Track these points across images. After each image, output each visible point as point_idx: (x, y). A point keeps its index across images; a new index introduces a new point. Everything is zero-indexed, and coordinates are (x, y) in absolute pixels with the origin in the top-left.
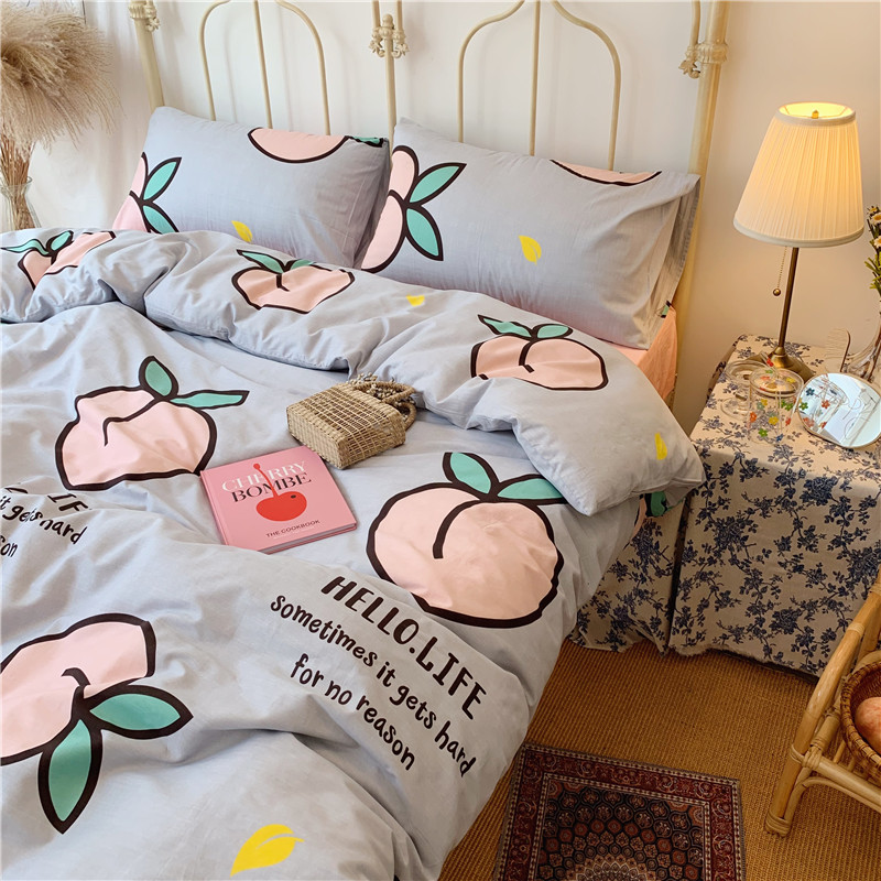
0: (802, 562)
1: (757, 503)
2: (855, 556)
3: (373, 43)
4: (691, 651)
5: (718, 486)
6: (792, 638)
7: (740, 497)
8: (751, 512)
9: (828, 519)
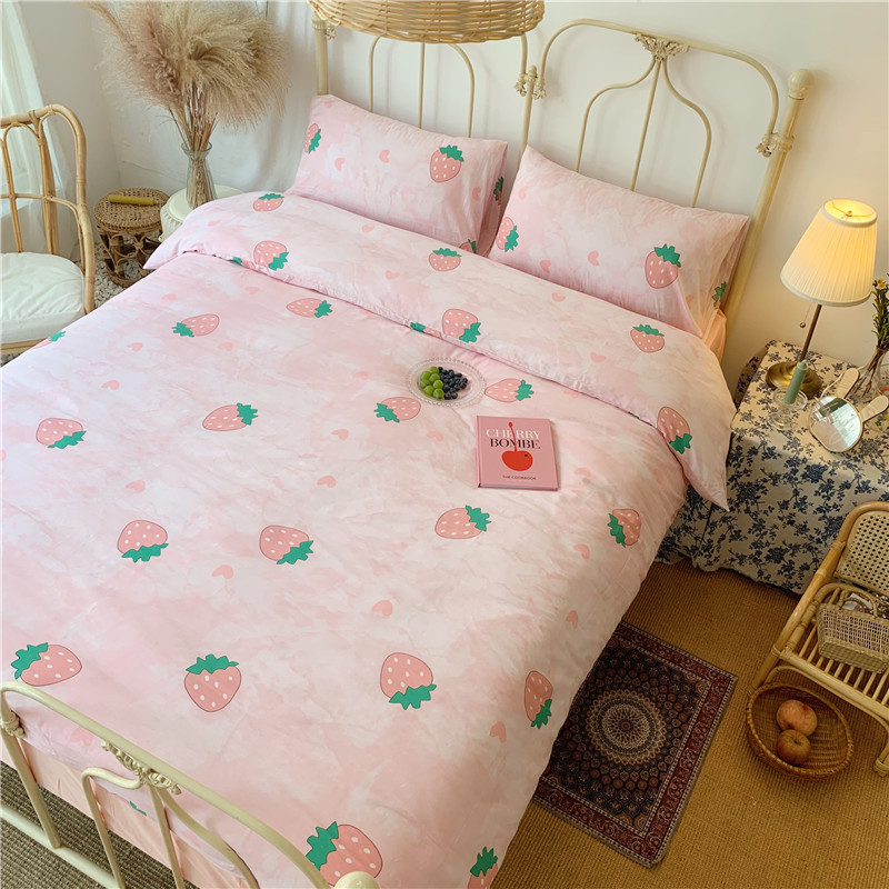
0: (794, 519)
1: (770, 476)
2: (831, 521)
3: (517, 85)
4: (708, 569)
5: (745, 461)
6: (779, 566)
7: (758, 469)
8: (765, 481)
9: (817, 493)
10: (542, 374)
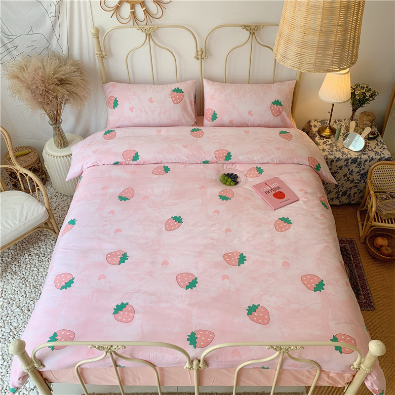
0: (349, 179)
1: (339, 167)
2: (362, 174)
3: (195, 57)
6: (346, 197)
8: (338, 170)
9: (356, 167)
10: (262, 162)
